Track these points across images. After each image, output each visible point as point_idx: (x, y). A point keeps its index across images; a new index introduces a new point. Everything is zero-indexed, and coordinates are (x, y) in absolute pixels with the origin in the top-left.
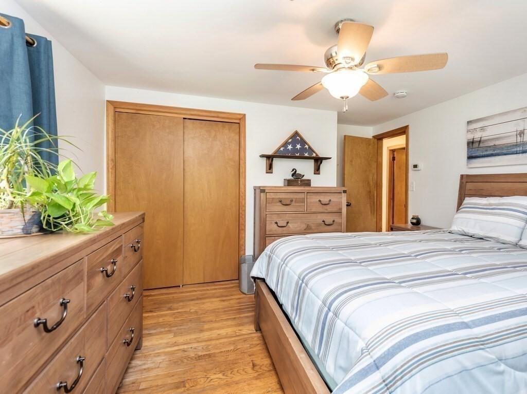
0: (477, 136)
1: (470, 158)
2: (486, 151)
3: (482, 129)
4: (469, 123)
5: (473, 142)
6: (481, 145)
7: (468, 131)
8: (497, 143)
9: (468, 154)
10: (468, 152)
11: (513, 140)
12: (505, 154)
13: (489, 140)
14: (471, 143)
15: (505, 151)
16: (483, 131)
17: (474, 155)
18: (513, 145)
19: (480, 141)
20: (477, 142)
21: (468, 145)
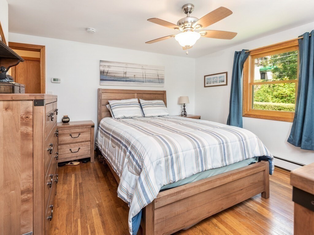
0: (106, 69)
1: (101, 80)
2: (111, 78)
3: (109, 66)
4: (101, 61)
5: (104, 72)
6: (108, 74)
7: (100, 66)
8: (116, 75)
9: (100, 78)
10: (100, 76)
11: (122, 75)
12: (119, 81)
13: (112, 73)
14: (102, 73)
15: (119, 79)
16: (109, 68)
17: (104, 79)
18: (122, 78)
19: (107, 72)
20: (106, 72)
21: (100, 73)
